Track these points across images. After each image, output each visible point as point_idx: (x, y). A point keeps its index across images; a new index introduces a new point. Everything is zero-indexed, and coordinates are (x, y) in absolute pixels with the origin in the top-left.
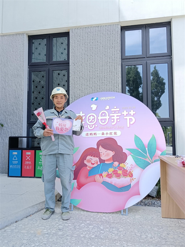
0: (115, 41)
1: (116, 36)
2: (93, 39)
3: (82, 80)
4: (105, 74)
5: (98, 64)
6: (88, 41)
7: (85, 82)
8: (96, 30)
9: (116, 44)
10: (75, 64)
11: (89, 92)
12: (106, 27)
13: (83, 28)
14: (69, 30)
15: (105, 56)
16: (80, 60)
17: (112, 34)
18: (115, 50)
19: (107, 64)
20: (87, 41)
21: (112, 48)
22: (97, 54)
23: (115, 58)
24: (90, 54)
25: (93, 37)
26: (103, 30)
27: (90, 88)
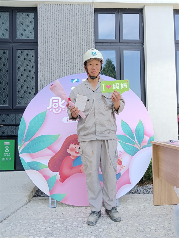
0: (88, 23)
1: (89, 17)
2: (65, 17)
3: (52, 62)
4: (78, 57)
5: (71, 46)
6: (59, 19)
7: (56, 64)
8: (67, 8)
9: (90, 25)
10: (44, 43)
11: (61, 75)
12: (79, 7)
13: (53, 4)
14: (37, 5)
15: (78, 38)
16: (50, 39)
17: (85, 14)
18: (89, 31)
19: (80, 46)
20: (57, 19)
21: (85, 29)
22: (69, 34)
23: (89, 41)
24: (61, 34)
25: (65, 16)
26: (75, 9)
27: (62, 71)
